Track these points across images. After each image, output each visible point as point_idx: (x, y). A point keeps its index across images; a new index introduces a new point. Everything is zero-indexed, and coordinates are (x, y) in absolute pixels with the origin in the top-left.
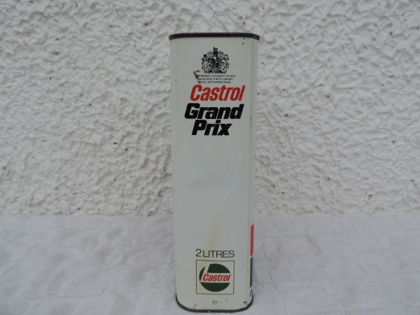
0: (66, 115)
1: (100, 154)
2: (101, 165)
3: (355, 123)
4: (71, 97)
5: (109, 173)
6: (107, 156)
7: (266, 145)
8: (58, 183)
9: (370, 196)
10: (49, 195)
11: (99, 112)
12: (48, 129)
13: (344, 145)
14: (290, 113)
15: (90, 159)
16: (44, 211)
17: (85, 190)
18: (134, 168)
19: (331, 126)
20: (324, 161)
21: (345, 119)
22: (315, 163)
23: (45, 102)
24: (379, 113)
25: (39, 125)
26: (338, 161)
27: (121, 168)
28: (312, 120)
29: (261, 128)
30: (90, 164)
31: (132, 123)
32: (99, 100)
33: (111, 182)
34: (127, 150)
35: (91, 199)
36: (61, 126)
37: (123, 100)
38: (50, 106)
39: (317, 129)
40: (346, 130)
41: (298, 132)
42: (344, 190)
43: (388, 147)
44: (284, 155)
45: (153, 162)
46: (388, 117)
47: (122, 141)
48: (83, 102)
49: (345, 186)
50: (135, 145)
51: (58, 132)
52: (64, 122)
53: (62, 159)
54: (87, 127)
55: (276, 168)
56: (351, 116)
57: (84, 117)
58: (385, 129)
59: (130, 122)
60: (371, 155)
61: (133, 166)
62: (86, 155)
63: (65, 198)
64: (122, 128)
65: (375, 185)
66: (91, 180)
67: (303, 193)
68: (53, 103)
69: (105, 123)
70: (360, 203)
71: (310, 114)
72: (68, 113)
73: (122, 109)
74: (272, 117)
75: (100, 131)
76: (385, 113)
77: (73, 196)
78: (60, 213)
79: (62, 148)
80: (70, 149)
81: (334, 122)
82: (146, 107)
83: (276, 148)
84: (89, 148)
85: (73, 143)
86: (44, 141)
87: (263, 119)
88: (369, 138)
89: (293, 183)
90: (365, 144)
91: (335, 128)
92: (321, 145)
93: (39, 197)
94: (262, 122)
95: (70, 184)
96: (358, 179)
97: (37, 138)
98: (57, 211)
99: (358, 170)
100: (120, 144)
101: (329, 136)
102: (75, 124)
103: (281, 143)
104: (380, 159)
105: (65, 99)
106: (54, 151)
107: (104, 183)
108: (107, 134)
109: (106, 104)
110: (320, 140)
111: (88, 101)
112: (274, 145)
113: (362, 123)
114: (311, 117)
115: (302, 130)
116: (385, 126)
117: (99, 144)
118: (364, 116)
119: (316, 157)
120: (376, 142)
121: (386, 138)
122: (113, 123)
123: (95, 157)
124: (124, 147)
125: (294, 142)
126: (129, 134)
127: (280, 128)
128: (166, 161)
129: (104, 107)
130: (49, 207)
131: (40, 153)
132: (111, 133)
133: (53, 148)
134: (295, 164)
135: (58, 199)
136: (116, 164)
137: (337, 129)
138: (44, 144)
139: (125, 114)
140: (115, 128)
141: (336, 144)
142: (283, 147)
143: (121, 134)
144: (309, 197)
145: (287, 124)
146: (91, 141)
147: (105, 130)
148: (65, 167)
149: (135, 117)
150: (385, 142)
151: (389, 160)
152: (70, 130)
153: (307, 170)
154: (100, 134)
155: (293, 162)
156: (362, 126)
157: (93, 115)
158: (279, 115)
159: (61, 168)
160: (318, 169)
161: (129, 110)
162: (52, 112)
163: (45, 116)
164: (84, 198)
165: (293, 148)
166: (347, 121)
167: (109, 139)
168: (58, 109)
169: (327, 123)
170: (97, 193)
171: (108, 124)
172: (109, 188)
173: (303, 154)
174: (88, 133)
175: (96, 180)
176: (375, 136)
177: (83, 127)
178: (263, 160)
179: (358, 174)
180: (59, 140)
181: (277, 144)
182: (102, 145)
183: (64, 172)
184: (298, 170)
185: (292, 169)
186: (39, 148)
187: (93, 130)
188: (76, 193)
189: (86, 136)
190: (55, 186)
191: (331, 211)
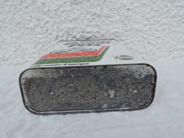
0: (16, 13)
1: (34, 33)
2: (35, 39)
3: (164, 12)
4: (17, 3)
5: (40, 43)
6: (38, 34)
7: (118, 26)
8: (15, 49)
9: (170, 51)
10: (12, 55)
11: (32, 11)
12: (7, 21)
13: (158, 25)
14: (130, 8)
15: (29, 36)
16: (10, 63)
17: (29, 52)
18: (52, 40)
19: (151, 15)
20: (147, 34)
21: (159, 10)
22: (142, 35)
23: (4, 7)
24: (177, 7)
25: (3, 19)
26: (155, 33)
27: (45, 40)
28: (141, 11)
29: (115, 16)
30: (30, 39)
31: (49, 16)
32: (31, 4)
33: (41, 48)
34: (47, 30)
35: (32, 56)
36: (14, 19)
37: (43, 4)
38: (7, 8)
39: (144, 16)
40: (159, 17)
41: (134, 18)
42: (157, 48)
43: (181, 25)
44: (127, 31)
45: (60, 36)
46: (181, 9)
47: (44, 26)
48: (23, 6)
49: (158, 46)
50: (51, 28)
51: (12, 22)
52: (15, 17)
53: (16, 36)
54: (27, 19)
55: (123, 38)
56: (162, 9)
57: (24, 14)
58: (179, 15)
59: (48, 16)
60: (171, 30)
61: (51, 39)
62: (28, 34)
63: (19, 56)
64: (44, 19)
65: (173, 46)
66: (31, 47)
67: (136, 51)
68: (8, 7)
69: (35, 17)
70: (165, 55)
71: (140, 8)
72: (16, 12)
73: (43, 9)
74: (121, 10)
75: (33, 21)
76: (180, 6)
77: (23, 55)
78: (18, 64)
79: (15, 31)
80: (19, 31)
81: (153, 12)
82: (55, 7)
83: (123, 27)
84: (29, 30)
85: (20, 28)
86: (6, 27)
87: (116, 12)
88: (171, 20)
89: (131, 45)
90: (169, 24)
91: (153, 15)
92: (146, 25)
93: (7, 56)
94: (116, 13)
95: (21, 49)
96: (164, 42)
97: (3, 26)
98: (16, 63)
99: (165, 38)
100: (44, 28)
101: (150, 20)
102: (20, 18)
103: (125, 25)
104: (176, 32)
105: (14, 4)
106: (12, 32)
107: (38, 48)
108: (37, 22)
109: (35, 6)
110: (146, 23)
111: (26, 5)
112: (122, 26)
113: (167, 13)
114: (141, 10)
115: (136, 17)
116: (180, 13)
117: (33, 28)
118: (169, 8)
119: (143, 31)
120: (174, 23)
121: (180, 20)
122: (39, 16)
123: (32, 35)
124: (45, 29)
125: (132, 24)
126: (48, 22)
127: (125, 16)
128: (67, 36)
129: (34, 8)
130: (12, 61)
131: (5, 34)
132: (38, 22)
133: (11, 31)
134: (132, 36)
135: (16, 57)
136: (42, 38)
137: (154, 16)
138: (7, 29)
139: (45, 11)
140: (40, 19)
141: (153, 24)
142: (126, 27)
143: (43, 22)
144: (139, 53)
145: (128, 14)
146: (29, 27)
147: (36, 21)
148: (18, 41)
149: (50, 13)
150: (179, 22)
151: (181, 32)
152: (18, 21)
153: (139, 39)
154: (33, 22)
155: (132, 34)
156: (167, 14)
157: (29, 13)
158: (124, 9)
159: (16, 41)
160: (144, 38)
161: (46, 9)
162: (8, 12)
163: (5, 14)
164: (28, 56)
165: (131, 27)
166: (160, 12)
167: (38, 25)
168: (11, 10)
169: (149, 13)
170: (35, 53)
171: (37, 17)
172: (40, 50)
173: (137, 30)
174: (27, 22)
175: (33, 46)
176: (174, 20)
177: (24, 19)
178: (116, 34)
179: (165, 40)
180: (13, 27)
181: (123, 25)
182: (35, 28)
183: (17, 43)
184: (134, 39)
185: (131, 38)
186: (4, 31)
187: (30, 21)
188: (24, 54)
189: (26, 24)
190: (14, 50)
191: (150, 60)
